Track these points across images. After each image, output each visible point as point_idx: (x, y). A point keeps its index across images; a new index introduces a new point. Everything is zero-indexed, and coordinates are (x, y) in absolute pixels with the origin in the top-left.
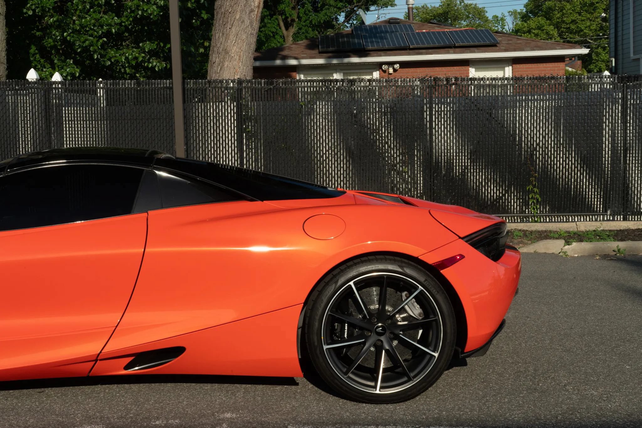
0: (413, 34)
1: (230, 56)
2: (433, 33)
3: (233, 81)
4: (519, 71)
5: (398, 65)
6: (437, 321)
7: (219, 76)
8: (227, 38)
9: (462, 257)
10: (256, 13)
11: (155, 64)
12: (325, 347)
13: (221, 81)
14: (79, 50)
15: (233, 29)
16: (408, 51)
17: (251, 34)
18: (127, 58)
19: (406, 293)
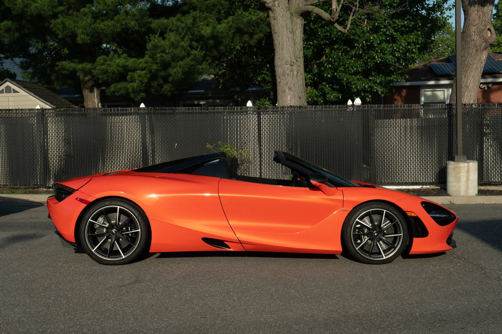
5: (491, 84)
10: (483, 64)
15: (472, 74)
16: (497, 75)
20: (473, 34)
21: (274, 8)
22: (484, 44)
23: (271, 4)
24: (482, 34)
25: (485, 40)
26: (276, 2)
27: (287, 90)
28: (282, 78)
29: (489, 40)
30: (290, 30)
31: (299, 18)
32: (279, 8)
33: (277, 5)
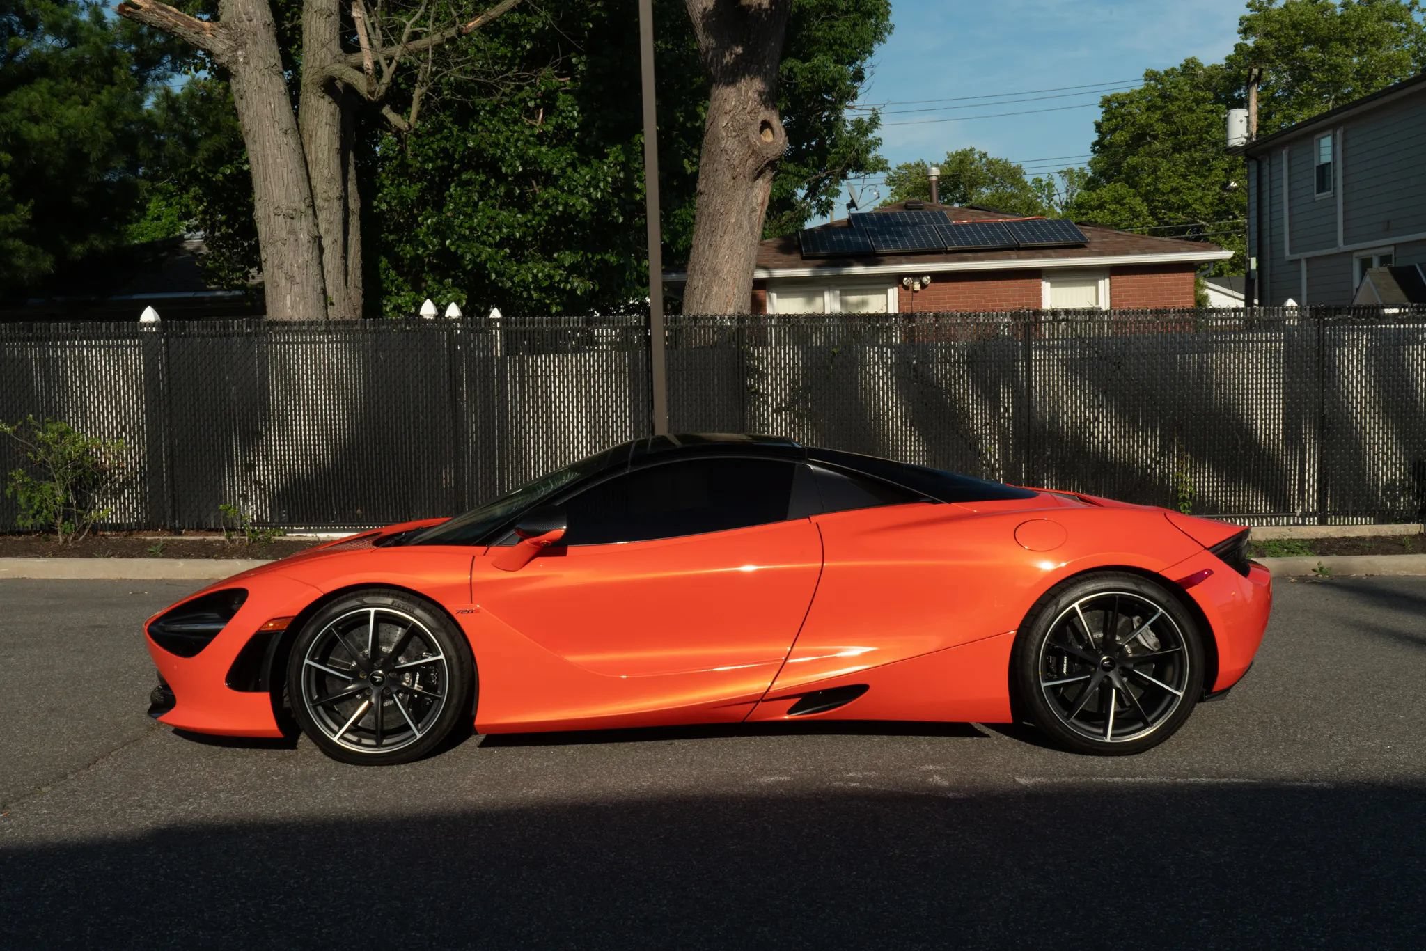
0: (949, 228)
1: (720, 277)
2: (981, 225)
3: (731, 318)
4: (1120, 287)
5: (929, 278)
6: (1181, 653)
7: (703, 308)
8: (716, 253)
9: (1211, 572)
10: (759, 213)
11: (576, 284)
12: (1043, 685)
13: (713, 318)
14: (469, 267)
15: (727, 239)
16: (943, 256)
17: (752, 245)
18: (535, 276)
19: (1138, 617)
20: (724, 134)
21: (234, 67)
22: (750, 161)
23: (226, 59)
24: (744, 136)
25: (754, 151)
26: (240, 52)
27: (283, 282)
28: (270, 249)
29: (764, 152)
30: (284, 126)
31: (323, 97)
32: (247, 67)
33: (241, 59)
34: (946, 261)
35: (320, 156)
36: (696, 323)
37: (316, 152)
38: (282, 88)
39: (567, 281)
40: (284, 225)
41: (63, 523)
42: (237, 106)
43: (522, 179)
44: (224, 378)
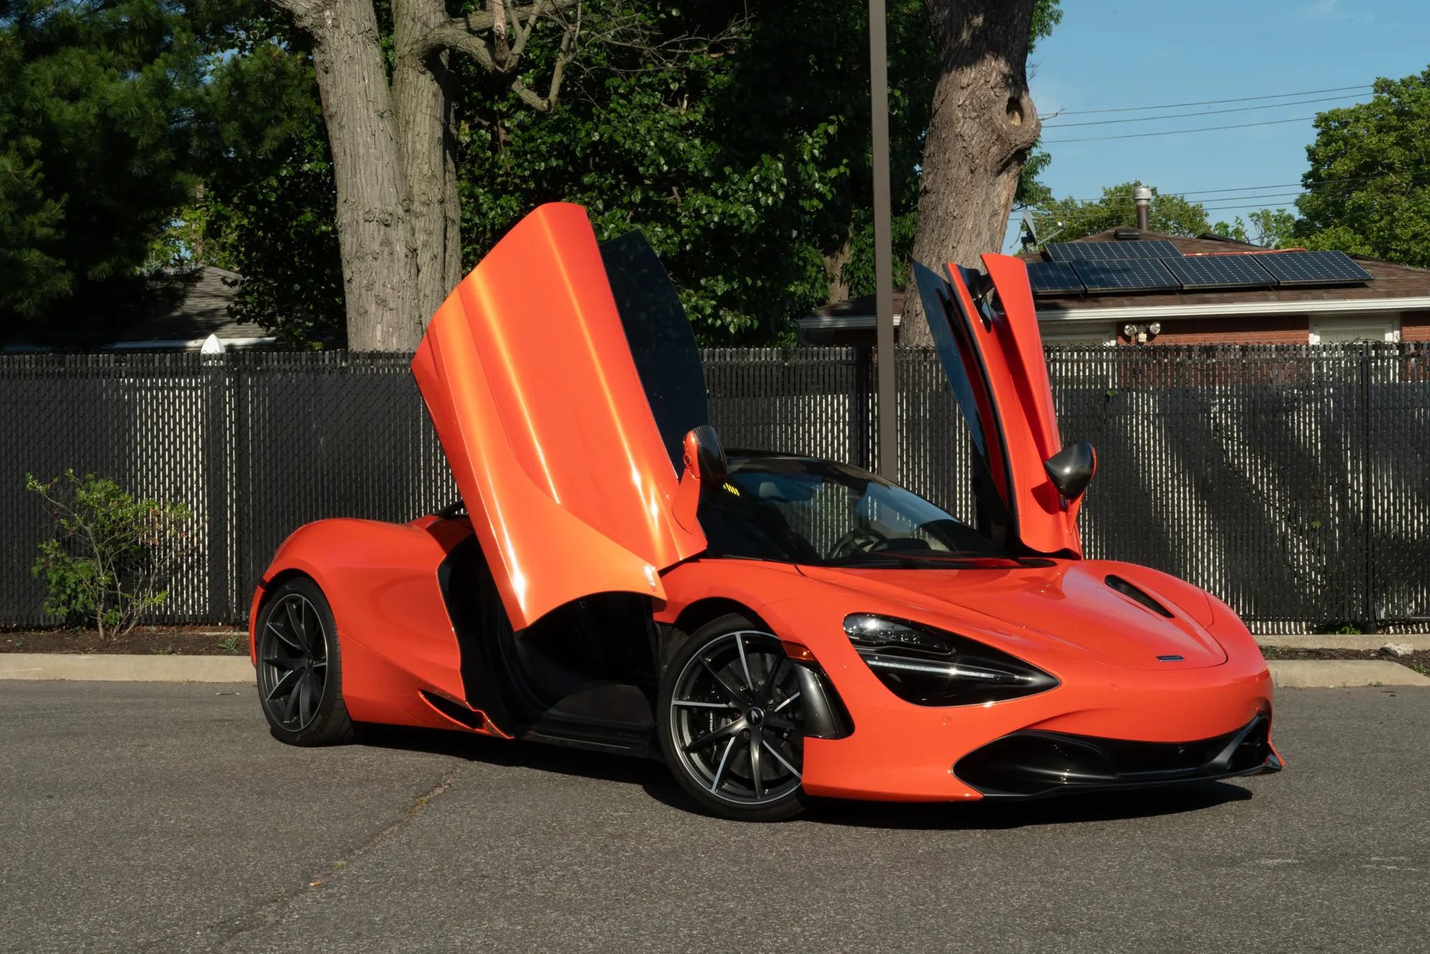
2: (1223, 259)
5: (1158, 325)
10: (1002, 216)
11: (729, 319)
15: (961, 250)
16: (1178, 297)
20: (960, 115)
21: (320, 32)
22: (994, 149)
23: (311, 21)
24: (986, 117)
25: (999, 136)
26: (327, 13)
27: (372, 308)
28: (356, 265)
29: (1012, 138)
30: (381, 108)
31: (424, 73)
32: (337, 32)
33: (330, 22)
34: (1183, 303)
35: (419, 147)
36: (926, 357)
37: (414, 143)
38: (378, 59)
39: (715, 316)
40: (376, 234)
41: (104, 611)
42: (321, 83)
43: (663, 184)
44: (310, 426)
